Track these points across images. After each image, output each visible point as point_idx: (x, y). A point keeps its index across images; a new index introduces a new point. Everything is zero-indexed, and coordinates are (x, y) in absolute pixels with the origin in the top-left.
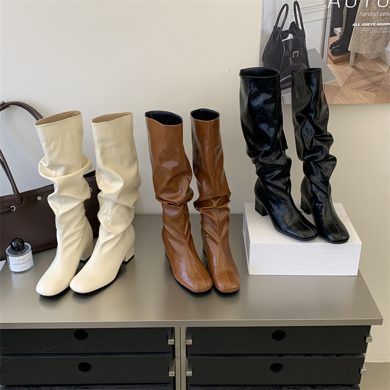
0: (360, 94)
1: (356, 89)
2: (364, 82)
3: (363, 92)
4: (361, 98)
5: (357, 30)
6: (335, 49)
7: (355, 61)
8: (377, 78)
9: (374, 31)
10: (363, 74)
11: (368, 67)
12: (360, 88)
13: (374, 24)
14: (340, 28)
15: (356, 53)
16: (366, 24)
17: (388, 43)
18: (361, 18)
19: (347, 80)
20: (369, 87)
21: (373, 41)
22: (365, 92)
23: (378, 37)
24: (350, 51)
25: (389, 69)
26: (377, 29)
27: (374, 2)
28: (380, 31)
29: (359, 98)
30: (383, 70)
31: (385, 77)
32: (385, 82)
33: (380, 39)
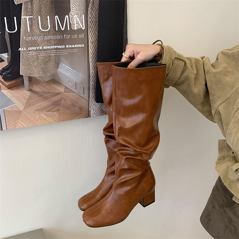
0: (42, 115)
2: (45, 104)
3: (46, 113)
4: (44, 119)
5: (24, 54)
6: (6, 74)
7: (30, 84)
8: (56, 98)
9: (42, 54)
10: (42, 96)
11: (44, 89)
12: (41, 110)
13: (41, 48)
14: (6, 54)
15: (28, 76)
16: (32, 48)
17: (59, 65)
18: (26, 42)
19: (26, 103)
20: (51, 108)
21: (44, 64)
22: (48, 112)
23: (48, 60)
24: (22, 75)
25: (65, 89)
26: (45, 52)
27: (36, 27)
28: (48, 54)
29: (42, 118)
30: (60, 90)
31: (63, 97)
32: (64, 101)
33: (50, 61)
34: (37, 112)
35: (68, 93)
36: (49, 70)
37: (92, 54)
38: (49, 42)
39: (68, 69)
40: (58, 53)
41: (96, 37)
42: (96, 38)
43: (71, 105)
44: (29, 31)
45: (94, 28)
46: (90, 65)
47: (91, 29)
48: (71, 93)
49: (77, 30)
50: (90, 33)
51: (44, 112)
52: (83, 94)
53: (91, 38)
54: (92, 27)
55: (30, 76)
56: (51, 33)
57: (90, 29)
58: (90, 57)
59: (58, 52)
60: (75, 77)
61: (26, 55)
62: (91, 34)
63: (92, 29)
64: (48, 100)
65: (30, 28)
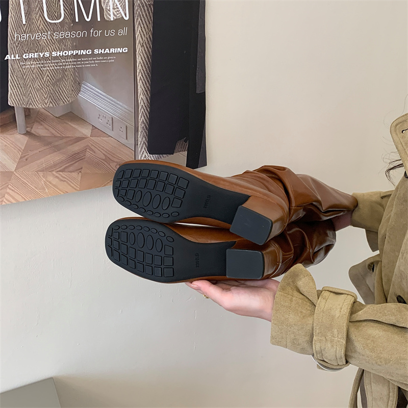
0: (51, 178)
1: (42, 171)
2: (55, 158)
3: (57, 175)
4: (54, 186)
5: (16, 66)
7: (26, 122)
8: (76, 148)
9: (50, 67)
10: (50, 144)
11: (54, 132)
12: (49, 169)
13: (47, 54)
15: (24, 108)
16: (31, 55)
17: (80, 86)
18: (18, 44)
19: (21, 158)
20: (66, 165)
21: (53, 85)
22: (61, 173)
23: (60, 76)
24: (12, 105)
25: (92, 130)
26: (54, 63)
27: (37, 14)
28: (61, 66)
29: (50, 185)
30: (83, 132)
31: (89, 144)
32: (91, 152)
33: (64, 80)
34: (41, 174)
35: (99, 138)
36: (62, 96)
37: (142, 66)
38: (61, 44)
39: (98, 93)
40: (79, 64)
41: (150, 33)
42: (149, 36)
43: (103, 160)
44: (24, 23)
45: (146, 18)
46: (139, 86)
47: (141, 20)
48: (104, 138)
49: (115, 20)
50: (138, 28)
51: (54, 173)
52: (125, 138)
53: (140, 36)
54: (143, 15)
55: (28, 107)
56: (66, 27)
57: (139, 19)
58: (138, 71)
59: (79, 61)
60: (111, 109)
61: (19, 68)
62: (140, 29)
63: (143, 19)
64: (61, 151)
65: (25, 16)
